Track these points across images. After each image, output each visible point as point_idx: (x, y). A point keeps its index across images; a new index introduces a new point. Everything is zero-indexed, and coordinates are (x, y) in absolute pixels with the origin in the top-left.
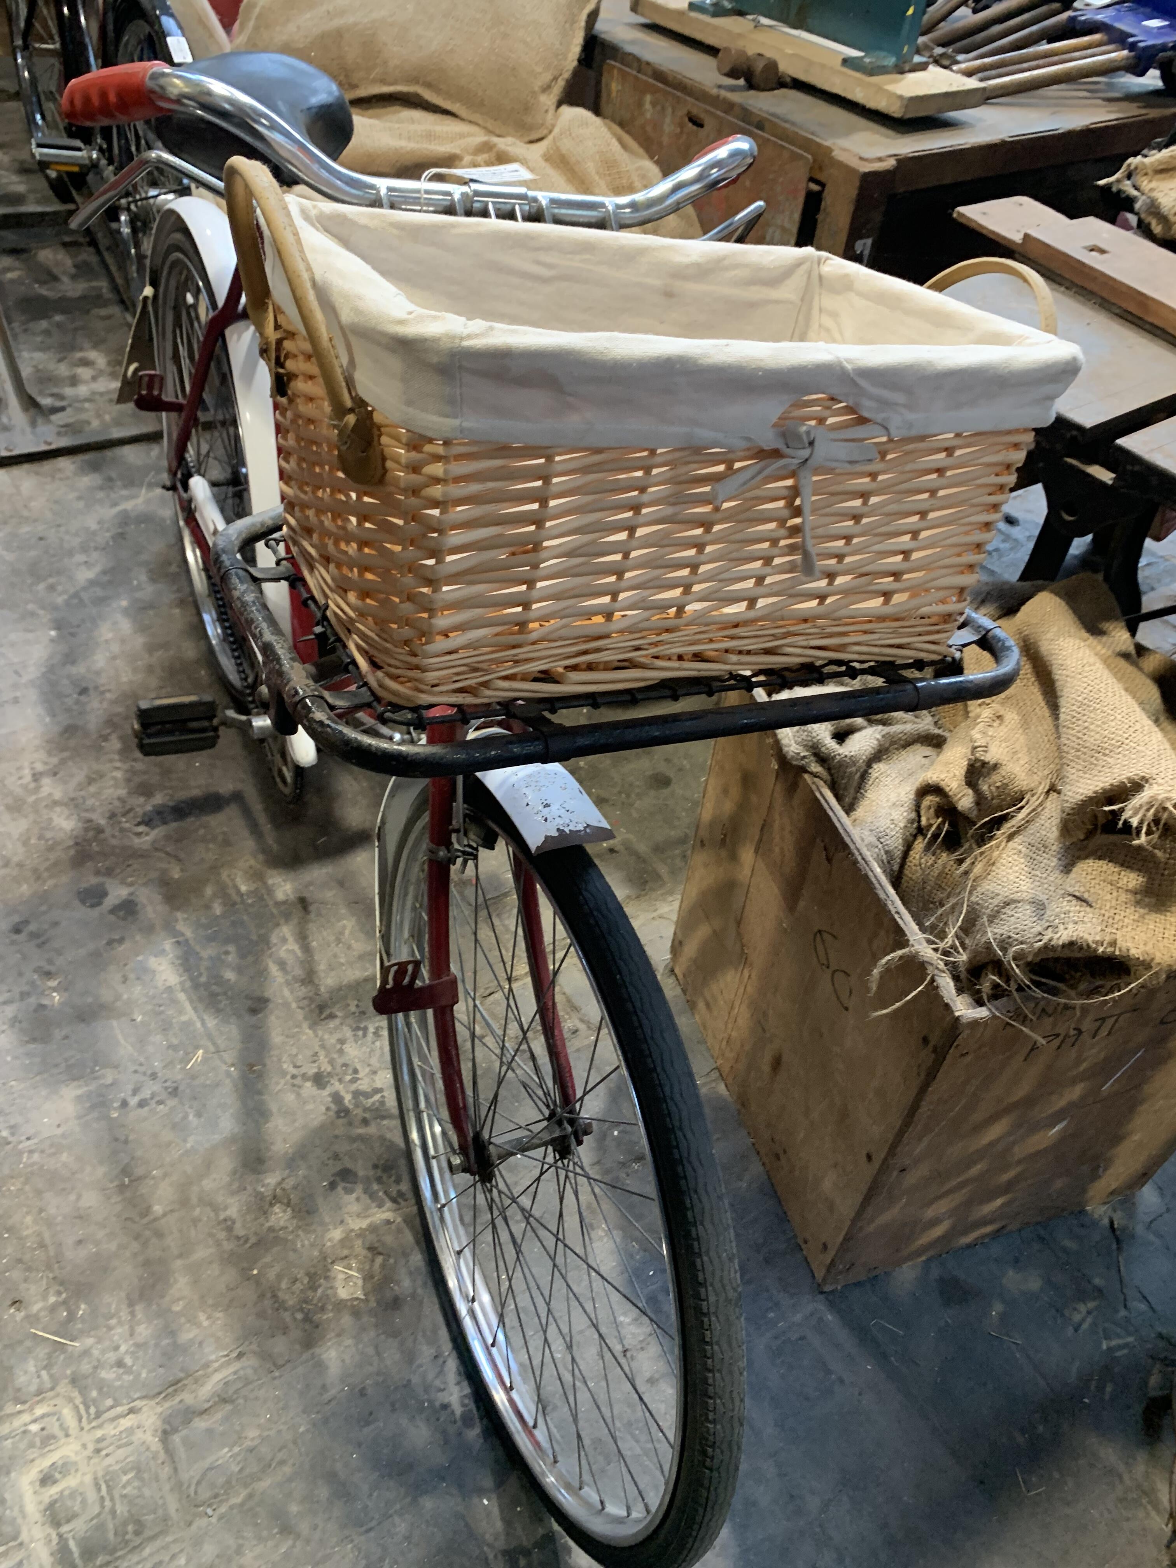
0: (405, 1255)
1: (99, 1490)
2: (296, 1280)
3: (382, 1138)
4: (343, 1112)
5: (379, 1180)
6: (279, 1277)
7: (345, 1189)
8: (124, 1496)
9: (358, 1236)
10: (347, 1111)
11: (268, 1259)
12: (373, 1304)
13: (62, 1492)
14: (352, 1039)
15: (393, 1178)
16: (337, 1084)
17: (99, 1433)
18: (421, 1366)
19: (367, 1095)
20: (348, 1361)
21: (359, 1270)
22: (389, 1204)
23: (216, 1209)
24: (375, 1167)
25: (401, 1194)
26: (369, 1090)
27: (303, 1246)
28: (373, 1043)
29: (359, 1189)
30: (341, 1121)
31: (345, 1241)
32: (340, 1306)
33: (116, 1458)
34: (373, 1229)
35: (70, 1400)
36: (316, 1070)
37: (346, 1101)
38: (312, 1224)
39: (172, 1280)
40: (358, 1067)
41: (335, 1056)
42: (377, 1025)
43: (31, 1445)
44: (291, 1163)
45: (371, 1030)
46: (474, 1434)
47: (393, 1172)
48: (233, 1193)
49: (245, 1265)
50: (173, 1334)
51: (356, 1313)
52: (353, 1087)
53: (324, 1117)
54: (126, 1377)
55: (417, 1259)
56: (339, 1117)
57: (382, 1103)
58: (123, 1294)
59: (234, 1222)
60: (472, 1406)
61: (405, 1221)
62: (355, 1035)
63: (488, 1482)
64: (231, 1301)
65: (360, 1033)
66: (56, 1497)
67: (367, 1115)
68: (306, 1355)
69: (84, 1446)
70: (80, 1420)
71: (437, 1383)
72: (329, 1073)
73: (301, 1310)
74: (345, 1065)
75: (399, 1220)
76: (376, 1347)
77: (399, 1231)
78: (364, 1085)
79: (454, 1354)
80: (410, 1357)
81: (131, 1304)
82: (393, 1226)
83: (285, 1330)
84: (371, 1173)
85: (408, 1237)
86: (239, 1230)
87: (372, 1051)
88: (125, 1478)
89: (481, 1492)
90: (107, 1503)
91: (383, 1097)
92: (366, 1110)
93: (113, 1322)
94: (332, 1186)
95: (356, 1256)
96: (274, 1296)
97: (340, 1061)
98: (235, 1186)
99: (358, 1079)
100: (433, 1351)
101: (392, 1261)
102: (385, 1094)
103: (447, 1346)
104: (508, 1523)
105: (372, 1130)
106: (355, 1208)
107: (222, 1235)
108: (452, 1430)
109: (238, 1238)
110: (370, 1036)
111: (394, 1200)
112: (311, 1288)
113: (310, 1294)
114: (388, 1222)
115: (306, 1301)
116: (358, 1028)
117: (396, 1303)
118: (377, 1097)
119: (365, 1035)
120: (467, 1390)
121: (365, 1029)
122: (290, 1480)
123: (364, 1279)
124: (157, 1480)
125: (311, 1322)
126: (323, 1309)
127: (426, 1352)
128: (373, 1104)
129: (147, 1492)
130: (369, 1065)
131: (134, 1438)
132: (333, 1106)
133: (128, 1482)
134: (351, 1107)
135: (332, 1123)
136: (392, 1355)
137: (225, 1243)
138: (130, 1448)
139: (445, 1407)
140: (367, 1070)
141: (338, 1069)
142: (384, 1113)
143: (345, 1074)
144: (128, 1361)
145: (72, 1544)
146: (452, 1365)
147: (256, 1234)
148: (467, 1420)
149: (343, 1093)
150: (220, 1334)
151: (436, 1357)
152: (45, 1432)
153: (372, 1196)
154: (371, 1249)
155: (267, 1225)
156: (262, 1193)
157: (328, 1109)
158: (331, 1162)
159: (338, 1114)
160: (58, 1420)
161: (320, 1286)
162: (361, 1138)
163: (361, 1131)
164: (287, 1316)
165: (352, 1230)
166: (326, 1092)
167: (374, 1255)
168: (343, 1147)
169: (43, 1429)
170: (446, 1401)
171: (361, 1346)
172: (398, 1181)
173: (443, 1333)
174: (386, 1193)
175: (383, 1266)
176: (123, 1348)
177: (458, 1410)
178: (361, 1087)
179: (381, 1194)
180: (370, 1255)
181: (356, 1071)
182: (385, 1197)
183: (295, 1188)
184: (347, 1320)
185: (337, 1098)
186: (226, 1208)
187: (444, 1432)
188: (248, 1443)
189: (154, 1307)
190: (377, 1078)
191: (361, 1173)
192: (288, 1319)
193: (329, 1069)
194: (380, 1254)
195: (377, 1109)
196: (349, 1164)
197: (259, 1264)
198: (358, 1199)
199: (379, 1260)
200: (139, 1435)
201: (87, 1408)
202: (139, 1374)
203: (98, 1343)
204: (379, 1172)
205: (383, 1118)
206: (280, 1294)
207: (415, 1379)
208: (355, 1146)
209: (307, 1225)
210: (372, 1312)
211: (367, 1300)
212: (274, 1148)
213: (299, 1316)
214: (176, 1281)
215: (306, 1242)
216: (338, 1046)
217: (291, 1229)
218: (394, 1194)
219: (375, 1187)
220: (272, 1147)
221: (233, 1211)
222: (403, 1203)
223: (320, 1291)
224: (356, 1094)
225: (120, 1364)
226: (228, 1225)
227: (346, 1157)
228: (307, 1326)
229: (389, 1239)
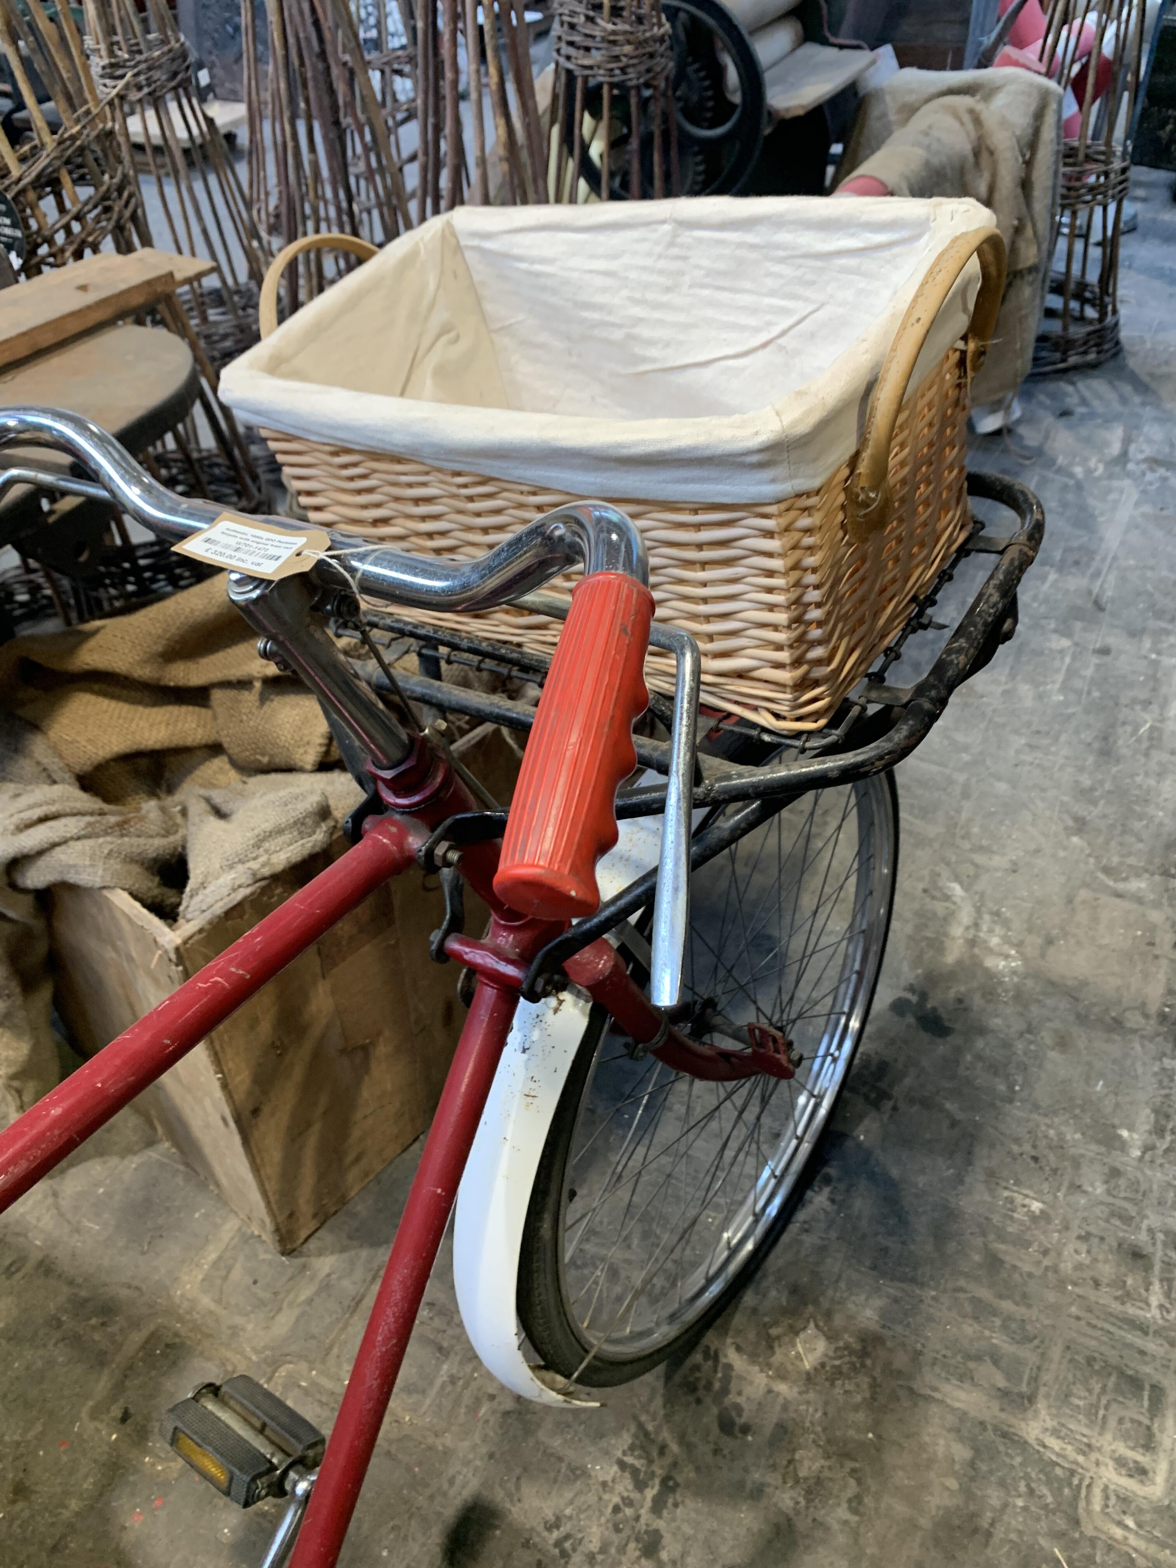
0: (754, 1311)
1: (1104, 1417)
2: (846, 1392)
3: (668, 1417)
4: (668, 1486)
5: (709, 1386)
6: (856, 1408)
7: (740, 1415)
8: (1090, 1391)
9: (769, 1366)
10: (664, 1481)
11: (851, 1433)
12: (810, 1308)
13: (1133, 1449)
14: (580, 1549)
15: (698, 1375)
16: (643, 1520)
17: (1081, 1459)
18: (822, 1239)
19: (635, 1472)
20: (863, 1297)
21: (794, 1345)
22: (723, 1360)
23: (855, 1535)
24: (699, 1401)
25: (707, 1355)
26: (627, 1475)
27: (816, 1410)
28: (570, 1518)
29: (732, 1398)
30: (680, 1479)
31: (782, 1375)
32: (831, 1337)
33: (1079, 1427)
34: (753, 1357)
35: (1089, 1512)
36: (643, 1560)
37: (655, 1491)
38: (793, 1420)
39: (941, 1512)
40: (610, 1509)
41: (613, 1551)
42: (545, 1534)
43: (1141, 1510)
44: (757, 1493)
45: (556, 1534)
46: (831, 1171)
47: (692, 1379)
48: (827, 1529)
49: (873, 1451)
50: (972, 1464)
51: (828, 1315)
52: (635, 1496)
53: (688, 1502)
54: (1033, 1475)
55: (749, 1298)
56: (677, 1485)
57: (632, 1448)
58: (989, 1551)
59: (850, 1501)
60: (816, 1183)
61: (726, 1334)
62: (574, 1550)
63: (849, 1144)
64: (908, 1436)
65: (567, 1545)
66: (1141, 1450)
67: (655, 1454)
68: (887, 1333)
69: (1097, 1464)
70: (1089, 1486)
71: (822, 1216)
72: (637, 1540)
73: (863, 1365)
74: (617, 1530)
75: (729, 1340)
76: (837, 1281)
77: (739, 1332)
78: (625, 1486)
79: (794, 1219)
80: (822, 1250)
81: (989, 1535)
82: (739, 1340)
83: (888, 1364)
84: (708, 1400)
85: (738, 1320)
86: (852, 1487)
87: (580, 1511)
88: (1081, 1403)
89: (859, 1145)
90: (1104, 1401)
91: (624, 1453)
92: (651, 1462)
93: (1013, 1536)
94: (746, 1429)
95: (786, 1355)
96: (874, 1399)
97: (616, 1539)
98: (819, 1534)
99: (623, 1498)
100: (804, 1237)
101: (766, 1319)
102: (619, 1454)
103: (793, 1228)
104: (861, 1117)
105: (666, 1435)
106: (748, 1390)
107: (868, 1500)
108: (842, 1187)
109: (859, 1482)
110: (564, 1530)
111: (716, 1358)
112: (841, 1373)
113: (845, 1369)
114: (739, 1349)
115: (854, 1368)
116: (564, 1554)
117: (794, 1290)
118: (629, 1460)
119: (567, 1537)
120: (809, 1193)
121: (558, 1544)
122: (967, 1275)
123: (797, 1334)
124: (1057, 1378)
125: (864, 1348)
126: (847, 1347)
127: (809, 1240)
128: (639, 1457)
129: (1070, 1377)
130: (600, 1499)
131: (1055, 1423)
132: (670, 1501)
133: (1080, 1398)
134: (657, 1481)
135: (687, 1487)
136: (833, 1265)
137: (873, 1489)
138: (1063, 1421)
139: (832, 1201)
140: (606, 1497)
141: (627, 1532)
142: (642, 1438)
143: (626, 1520)
144: (1022, 1488)
145: (1146, 1403)
146: (801, 1216)
147: (842, 1466)
148: (827, 1180)
149: (648, 1503)
150: (937, 1420)
151: (807, 1231)
152: (1125, 1508)
153: (727, 1380)
154: (771, 1348)
155: (826, 1463)
156: (805, 1498)
157: (676, 1505)
158: (726, 1452)
159: (673, 1490)
160: (1107, 1506)
161: (833, 1367)
162: (682, 1440)
163: (674, 1447)
164: (877, 1373)
165: (768, 1376)
166: (660, 1524)
167: (774, 1340)
168: (704, 1450)
169: (1124, 1513)
170: (828, 1203)
171: (845, 1295)
172: (697, 1368)
173: (785, 1238)
174: (716, 1372)
175: (776, 1323)
176: (1020, 1503)
177: (827, 1190)
178: (630, 1487)
179: (720, 1375)
180: (776, 1343)
181: (616, 1509)
182: (720, 1368)
183: (774, 1467)
184: (838, 1320)
185: (658, 1507)
186: (846, 1523)
187: (848, 1191)
188: (977, 1327)
189: (972, 1508)
190: (609, 1478)
191: (715, 1411)
192: (879, 1370)
193: (632, 1545)
194: (769, 1335)
195: (642, 1448)
196: (715, 1430)
197: (862, 1436)
198: (740, 1393)
199: (774, 1332)
200: (1050, 1423)
201: (1079, 1486)
202: (1021, 1464)
203: (1038, 1533)
204: (701, 1393)
205: (647, 1434)
206: (868, 1395)
207: (833, 1235)
208: (694, 1439)
209: (796, 1424)
210: (816, 1302)
211: (812, 1316)
212: (755, 1527)
213: (869, 1362)
214: (938, 1508)
215: (811, 1410)
216: (600, 1558)
217: (812, 1436)
218: (710, 1363)
219: (717, 1385)
220: (755, 1530)
221: (842, 1512)
222: (712, 1349)
223: (837, 1363)
224: (640, 1485)
225: (1031, 1492)
226: (856, 1504)
227: (711, 1439)
228: (869, 1349)
229: (752, 1335)
